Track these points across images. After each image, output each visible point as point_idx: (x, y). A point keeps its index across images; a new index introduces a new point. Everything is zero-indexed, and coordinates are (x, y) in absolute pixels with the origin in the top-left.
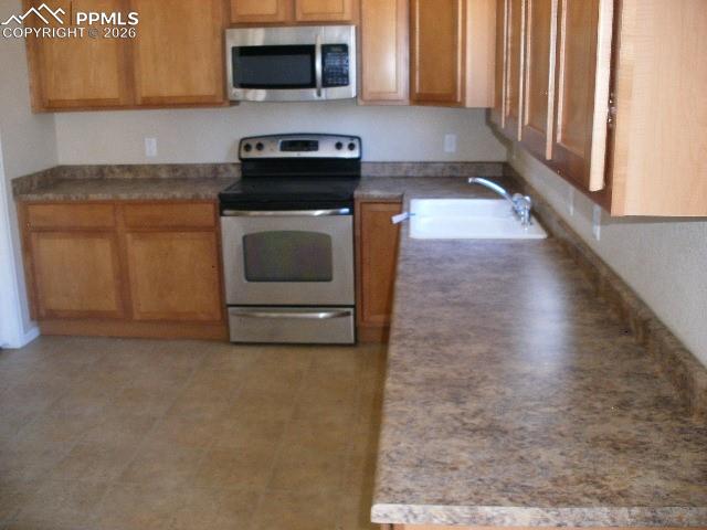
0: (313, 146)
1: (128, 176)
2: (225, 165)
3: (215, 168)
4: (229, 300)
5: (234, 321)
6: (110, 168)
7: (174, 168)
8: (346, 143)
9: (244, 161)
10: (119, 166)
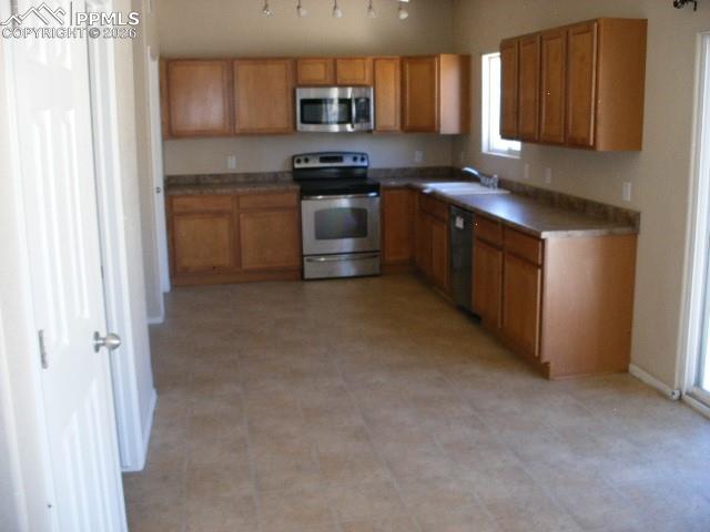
0: (339, 159)
1: (217, 181)
2: (282, 173)
3: (275, 174)
4: (305, 252)
5: (307, 265)
6: (204, 176)
7: (247, 175)
8: (359, 157)
9: (295, 170)
10: (211, 175)
